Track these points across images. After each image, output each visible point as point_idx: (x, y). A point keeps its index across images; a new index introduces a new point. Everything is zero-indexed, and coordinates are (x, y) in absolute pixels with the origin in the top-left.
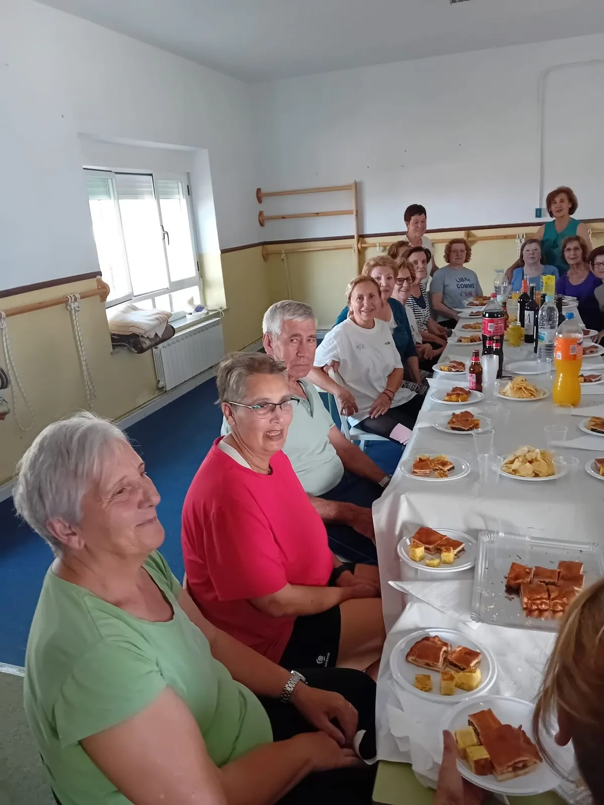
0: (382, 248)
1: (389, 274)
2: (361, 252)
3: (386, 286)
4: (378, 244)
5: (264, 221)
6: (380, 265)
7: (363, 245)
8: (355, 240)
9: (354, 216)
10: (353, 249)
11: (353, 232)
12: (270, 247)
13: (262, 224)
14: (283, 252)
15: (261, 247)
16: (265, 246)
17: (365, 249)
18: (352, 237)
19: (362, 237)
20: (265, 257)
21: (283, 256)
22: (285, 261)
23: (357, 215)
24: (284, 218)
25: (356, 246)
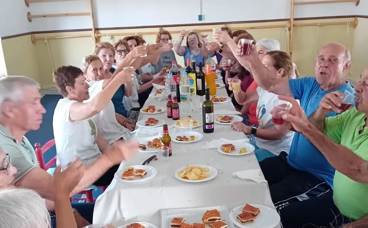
0: (110, 37)
1: (111, 54)
2: (97, 39)
3: (110, 61)
4: (107, 35)
5: (31, 19)
6: (105, 47)
7: (98, 35)
8: (93, 32)
9: (91, 16)
10: (92, 37)
11: (91, 27)
12: (36, 35)
13: (30, 21)
14: (46, 38)
15: (30, 35)
16: (33, 35)
17: (99, 37)
18: (91, 30)
19: (97, 30)
20: (34, 42)
21: (46, 41)
22: (48, 44)
23: (93, 16)
24: (45, 17)
25: (93, 35)
